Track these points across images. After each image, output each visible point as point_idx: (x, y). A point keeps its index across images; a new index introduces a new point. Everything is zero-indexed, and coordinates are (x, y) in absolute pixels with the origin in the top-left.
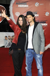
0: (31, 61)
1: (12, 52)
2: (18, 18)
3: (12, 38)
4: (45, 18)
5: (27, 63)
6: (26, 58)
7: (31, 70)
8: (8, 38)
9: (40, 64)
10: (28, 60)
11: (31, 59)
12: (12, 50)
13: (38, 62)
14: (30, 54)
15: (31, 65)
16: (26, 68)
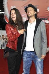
0: (30, 66)
1: (8, 55)
3: (6, 37)
4: (47, 14)
5: (25, 69)
6: (24, 62)
8: (2, 37)
9: (40, 69)
10: (26, 65)
11: (29, 63)
12: (8, 52)
13: (38, 67)
14: (28, 57)
15: (29, 70)
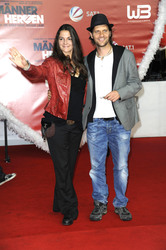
2: (58, 33)
7: (104, 178)
16: (92, 174)
